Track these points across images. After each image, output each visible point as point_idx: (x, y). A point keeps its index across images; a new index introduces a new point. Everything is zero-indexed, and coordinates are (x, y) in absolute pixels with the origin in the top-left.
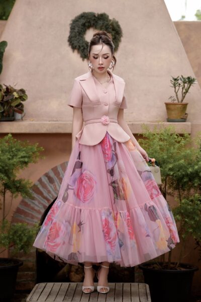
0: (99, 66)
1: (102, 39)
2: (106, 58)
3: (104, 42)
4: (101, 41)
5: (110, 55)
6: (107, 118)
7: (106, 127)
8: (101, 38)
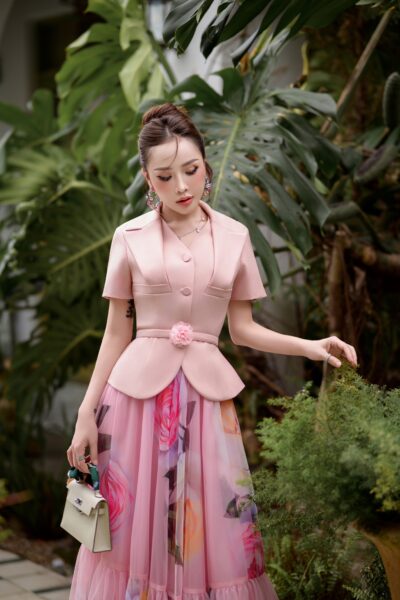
0: (178, 198)
1: (171, 127)
2: (190, 173)
3: (178, 131)
4: (167, 131)
5: (200, 162)
6: (187, 329)
7: (180, 355)
8: (165, 122)
